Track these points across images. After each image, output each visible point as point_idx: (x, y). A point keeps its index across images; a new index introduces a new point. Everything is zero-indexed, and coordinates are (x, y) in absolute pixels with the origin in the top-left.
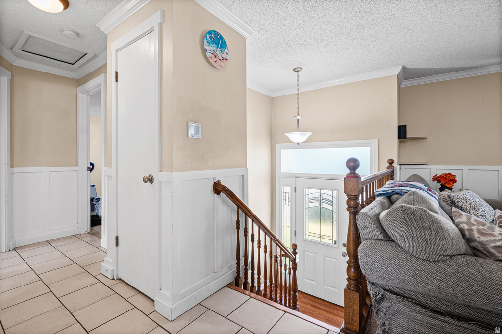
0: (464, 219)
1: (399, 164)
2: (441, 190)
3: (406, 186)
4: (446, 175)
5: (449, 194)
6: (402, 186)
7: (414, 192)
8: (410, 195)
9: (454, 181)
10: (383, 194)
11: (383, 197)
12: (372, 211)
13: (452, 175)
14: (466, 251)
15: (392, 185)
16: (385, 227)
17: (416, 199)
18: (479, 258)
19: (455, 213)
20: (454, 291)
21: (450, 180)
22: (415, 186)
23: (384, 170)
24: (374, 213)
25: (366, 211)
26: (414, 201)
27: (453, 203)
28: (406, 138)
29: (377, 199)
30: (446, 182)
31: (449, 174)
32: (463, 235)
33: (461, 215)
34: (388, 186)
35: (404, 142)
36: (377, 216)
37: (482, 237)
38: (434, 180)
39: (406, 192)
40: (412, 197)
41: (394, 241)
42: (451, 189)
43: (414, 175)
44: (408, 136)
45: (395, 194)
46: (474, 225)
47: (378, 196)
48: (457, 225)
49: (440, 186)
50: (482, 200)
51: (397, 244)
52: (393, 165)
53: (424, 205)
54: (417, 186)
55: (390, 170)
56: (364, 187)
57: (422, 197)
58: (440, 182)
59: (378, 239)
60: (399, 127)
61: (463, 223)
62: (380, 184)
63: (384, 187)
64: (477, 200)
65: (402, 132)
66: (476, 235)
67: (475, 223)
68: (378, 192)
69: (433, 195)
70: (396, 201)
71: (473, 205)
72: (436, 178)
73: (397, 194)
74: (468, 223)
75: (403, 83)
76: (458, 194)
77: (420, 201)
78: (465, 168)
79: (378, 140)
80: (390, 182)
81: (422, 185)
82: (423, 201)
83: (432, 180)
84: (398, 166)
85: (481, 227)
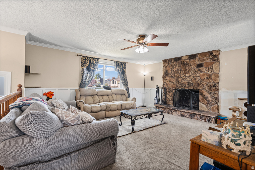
0: (60, 112)
1: (25, 88)
2: (47, 100)
3: (31, 100)
4: (49, 92)
5: (51, 101)
6: (28, 100)
7: (36, 103)
8: (34, 105)
9: (53, 95)
10: (16, 107)
11: (16, 109)
12: (9, 119)
13: (52, 92)
14: (61, 126)
15: (21, 100)
16: (20, 128)
17: (37, 107)
18: (66, 127)
19: (56, 110)
20: (57, 146)
21: (51, 95)
22: (36, 99)
23: (15, 91)
24: (11, 120)
25: (4, 121)
26: (36, 108)
27: (53, 105)
28: (30, 73)
29: (11, 111)
30: (49, 96)
31: (51, 92)
32: (60, 119)
33: (59, 110)
34: (18, 101)
35: (28, 75)
36: (14, 122)
37: (66, 118)
38: (44, 95)
39: (31, 103)
40: (35, 106)
41: (26, 134)
42: (51, 99)
43: (34, 93)
44: (31, 72)
45: (24, 106)
46: (64, 114)
47: (12, 108)
48: (57, 116)
49: (47, 98)
50: (63, 102)
51: (28, 135)
52: (21, 88)
53: (41, 109)
54: (37, 99)
55: (20, 91)
56: (2, 104)
57: (40, 105)
58: (47, 96)
59: (14, 136)
60: (26, 67)
61: (59, 114)
62: (13, 100)
63: (15, 102)
64: (62, 102)
65: (27, 70)
66: (64, 118)
67: (64, 113)
68: (12, 106)
69: (45, 103)
70: (25, 110)
71: (60, 105)
72: (45, 94)
73: (26, 105)
74: (62, 113)
75: (28, 42)
76: (55, 101)
77: (39, 107)
78: (57, 89)
79: (11, 72)
80: (19, 98)
81: (39, 98)
82: (41, 107)
83: (43, 95)
84: (25, 89)
85: (66, 114)
